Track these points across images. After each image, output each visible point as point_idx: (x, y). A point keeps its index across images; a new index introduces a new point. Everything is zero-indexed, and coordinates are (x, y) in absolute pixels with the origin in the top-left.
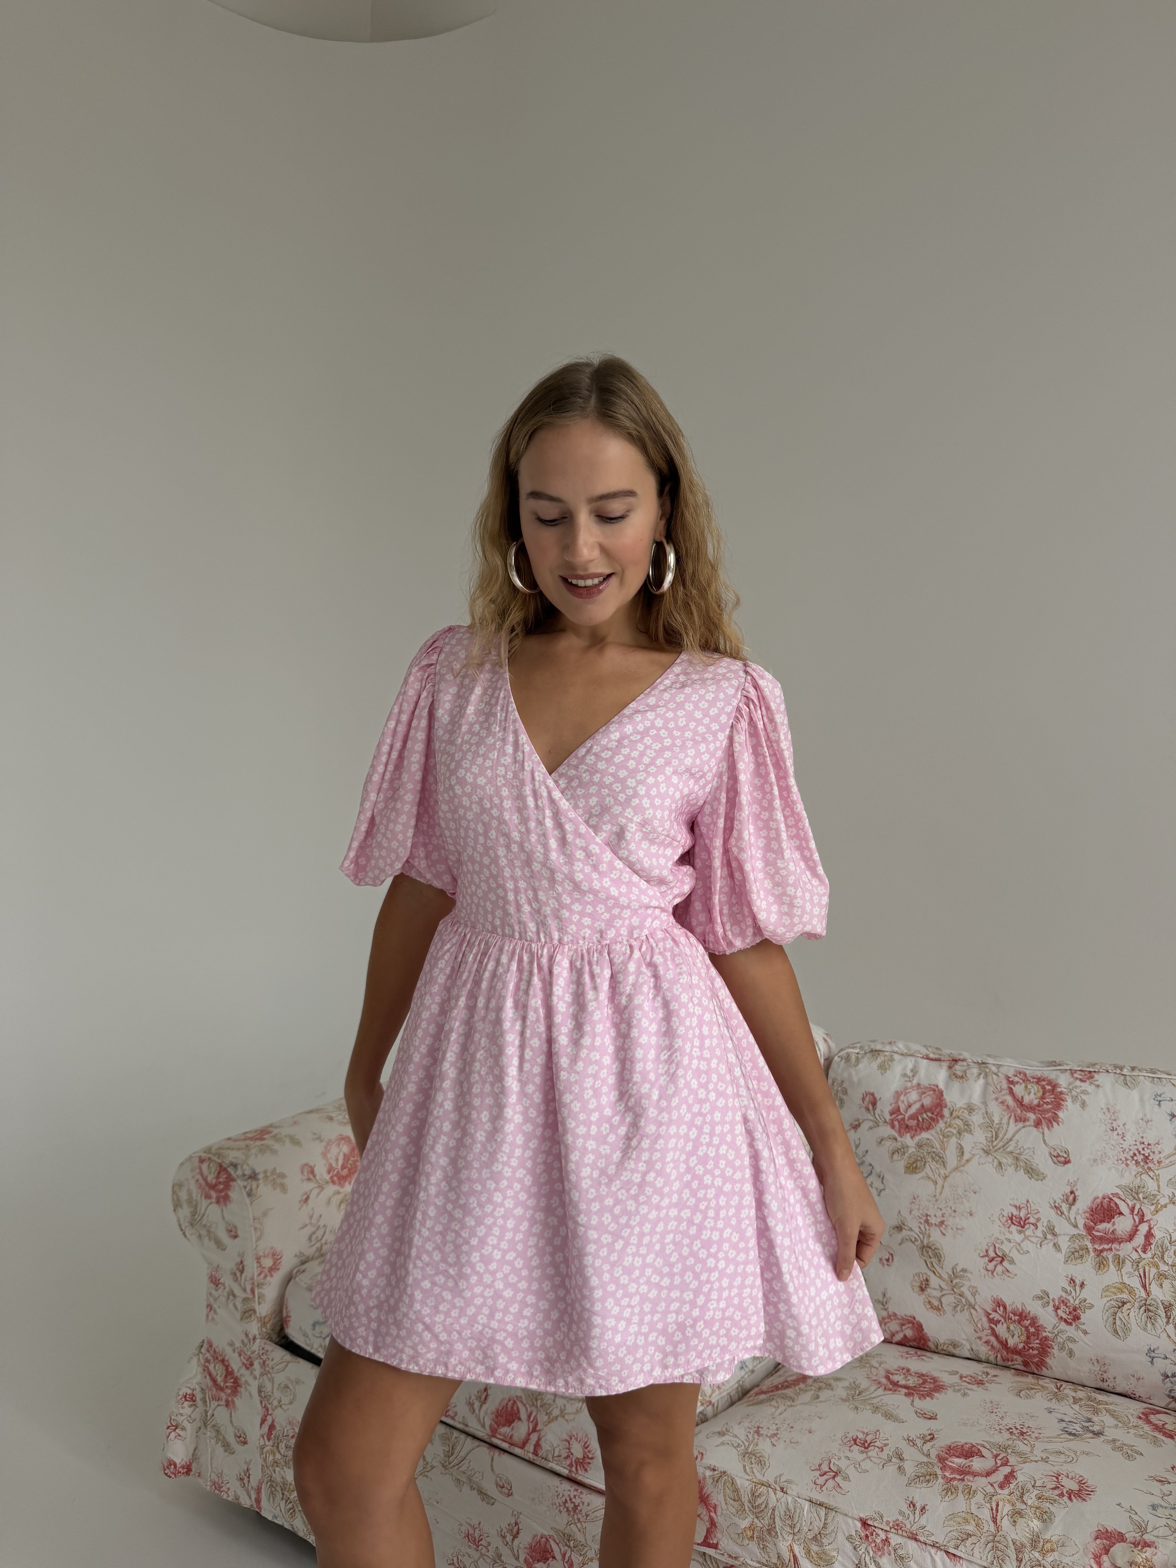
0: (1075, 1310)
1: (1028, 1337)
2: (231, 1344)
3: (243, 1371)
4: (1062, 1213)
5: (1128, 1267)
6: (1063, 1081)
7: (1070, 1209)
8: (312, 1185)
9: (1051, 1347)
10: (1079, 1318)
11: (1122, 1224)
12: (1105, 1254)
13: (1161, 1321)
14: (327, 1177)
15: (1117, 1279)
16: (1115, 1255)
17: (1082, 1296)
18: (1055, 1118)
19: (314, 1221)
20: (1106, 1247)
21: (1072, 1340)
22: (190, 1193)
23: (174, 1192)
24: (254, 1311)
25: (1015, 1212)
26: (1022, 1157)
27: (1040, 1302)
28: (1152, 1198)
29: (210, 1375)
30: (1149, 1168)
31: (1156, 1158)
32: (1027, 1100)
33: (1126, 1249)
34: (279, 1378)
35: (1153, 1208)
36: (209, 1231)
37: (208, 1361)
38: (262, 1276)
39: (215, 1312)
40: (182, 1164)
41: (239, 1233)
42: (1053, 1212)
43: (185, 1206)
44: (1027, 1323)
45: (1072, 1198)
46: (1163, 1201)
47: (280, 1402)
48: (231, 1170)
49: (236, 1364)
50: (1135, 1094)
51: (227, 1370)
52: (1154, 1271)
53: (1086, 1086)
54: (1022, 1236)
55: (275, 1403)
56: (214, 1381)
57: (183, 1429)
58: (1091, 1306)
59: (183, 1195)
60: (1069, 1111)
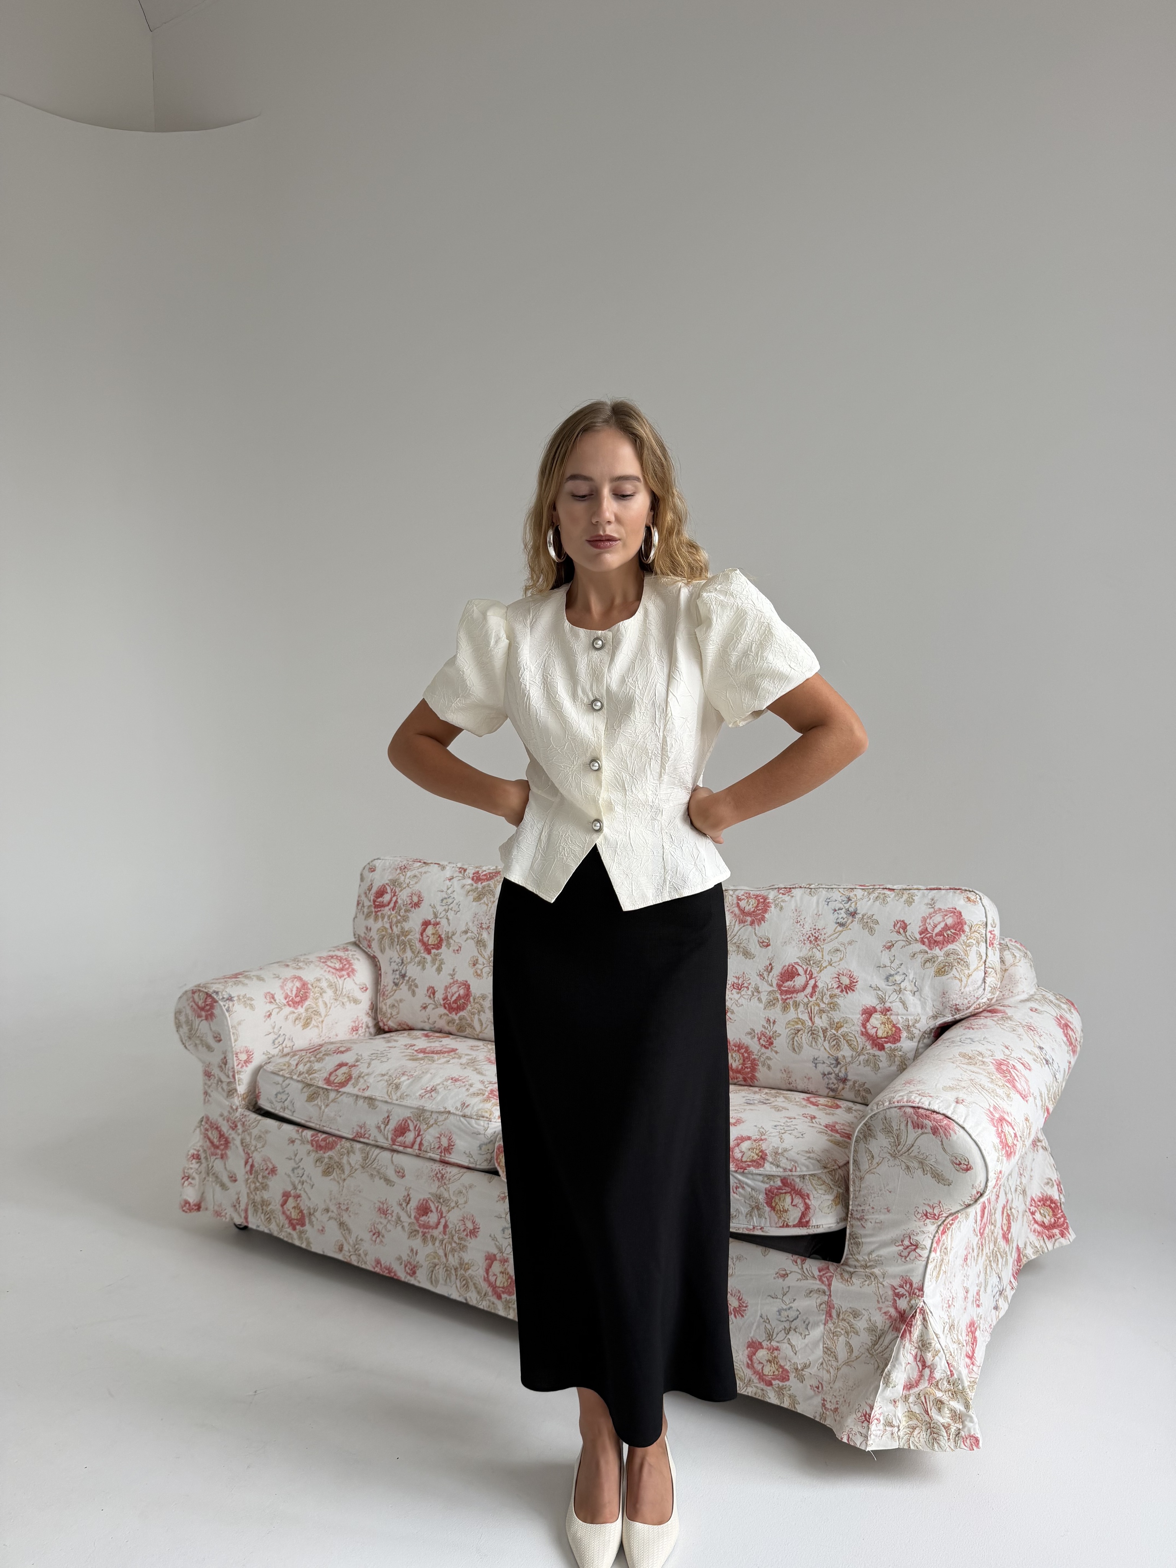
0: (770, 1039)
1: (744, 1061)
2: (222, 1115)
3: (231, 1131)
4: (764, 978)
5: (801, 1008)
6: (772, 895)
7: (769, 975)
8: (273, 1006)
9: (757, 1065)
10: (772, 1044)
11: (799, 981)
12: (788, 1001)
13: (821, 1040)
14: (285, 1002)
15: (795, 1016)
16: (794, 1001)
17: (774, 1029)
18: (763, 919)
19: (276, 1030)
20: (789, 996)
21: (769, 1058)
22: (187, 1016)
23: (176, 1018)
24: (236, 1090)
25: (736, 981)
26: (742, 945)
27: (749, 1036)
28: (818, 963)
29: (209, 1139)
30: (818, 945)
31: (822, 937)
32: (747, 909)
33: (801, 997)
34: (255, 1132)
35: (818, 969)
36: (201, 1040)
37: (207, 1130)
38: (240, 1066)
39: (210, 1096)
40: (180, 997)
41: (222, 1038)
42: (758, 978)
43: (184, 1026)
44: (743, 1051)
45: (770, 968)
46: (824, 965)
47: (255, 1147)
48: (214, 996)
49: (225, 1128)
50: (815, 899)
51: (220, 1133)
52: (817, 1008)
53: (786, 898)
54: (739, 995)
55: (253, 1148)
56: (212, 1142)
57: (193, 1179)
58: (780, 1035)
59: (182, 1019)
60: (772, 913)
